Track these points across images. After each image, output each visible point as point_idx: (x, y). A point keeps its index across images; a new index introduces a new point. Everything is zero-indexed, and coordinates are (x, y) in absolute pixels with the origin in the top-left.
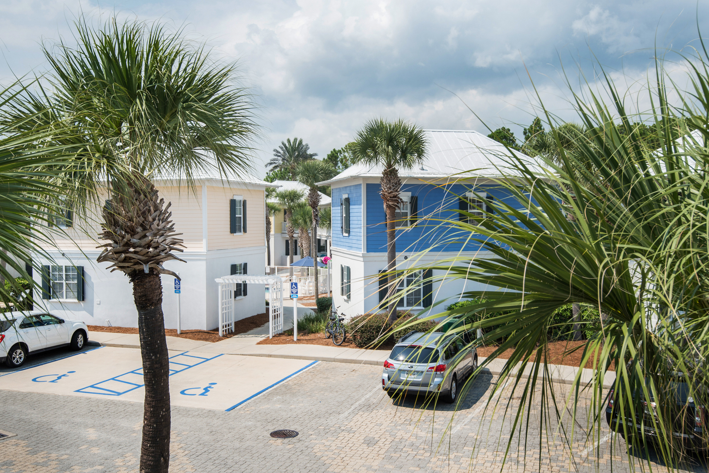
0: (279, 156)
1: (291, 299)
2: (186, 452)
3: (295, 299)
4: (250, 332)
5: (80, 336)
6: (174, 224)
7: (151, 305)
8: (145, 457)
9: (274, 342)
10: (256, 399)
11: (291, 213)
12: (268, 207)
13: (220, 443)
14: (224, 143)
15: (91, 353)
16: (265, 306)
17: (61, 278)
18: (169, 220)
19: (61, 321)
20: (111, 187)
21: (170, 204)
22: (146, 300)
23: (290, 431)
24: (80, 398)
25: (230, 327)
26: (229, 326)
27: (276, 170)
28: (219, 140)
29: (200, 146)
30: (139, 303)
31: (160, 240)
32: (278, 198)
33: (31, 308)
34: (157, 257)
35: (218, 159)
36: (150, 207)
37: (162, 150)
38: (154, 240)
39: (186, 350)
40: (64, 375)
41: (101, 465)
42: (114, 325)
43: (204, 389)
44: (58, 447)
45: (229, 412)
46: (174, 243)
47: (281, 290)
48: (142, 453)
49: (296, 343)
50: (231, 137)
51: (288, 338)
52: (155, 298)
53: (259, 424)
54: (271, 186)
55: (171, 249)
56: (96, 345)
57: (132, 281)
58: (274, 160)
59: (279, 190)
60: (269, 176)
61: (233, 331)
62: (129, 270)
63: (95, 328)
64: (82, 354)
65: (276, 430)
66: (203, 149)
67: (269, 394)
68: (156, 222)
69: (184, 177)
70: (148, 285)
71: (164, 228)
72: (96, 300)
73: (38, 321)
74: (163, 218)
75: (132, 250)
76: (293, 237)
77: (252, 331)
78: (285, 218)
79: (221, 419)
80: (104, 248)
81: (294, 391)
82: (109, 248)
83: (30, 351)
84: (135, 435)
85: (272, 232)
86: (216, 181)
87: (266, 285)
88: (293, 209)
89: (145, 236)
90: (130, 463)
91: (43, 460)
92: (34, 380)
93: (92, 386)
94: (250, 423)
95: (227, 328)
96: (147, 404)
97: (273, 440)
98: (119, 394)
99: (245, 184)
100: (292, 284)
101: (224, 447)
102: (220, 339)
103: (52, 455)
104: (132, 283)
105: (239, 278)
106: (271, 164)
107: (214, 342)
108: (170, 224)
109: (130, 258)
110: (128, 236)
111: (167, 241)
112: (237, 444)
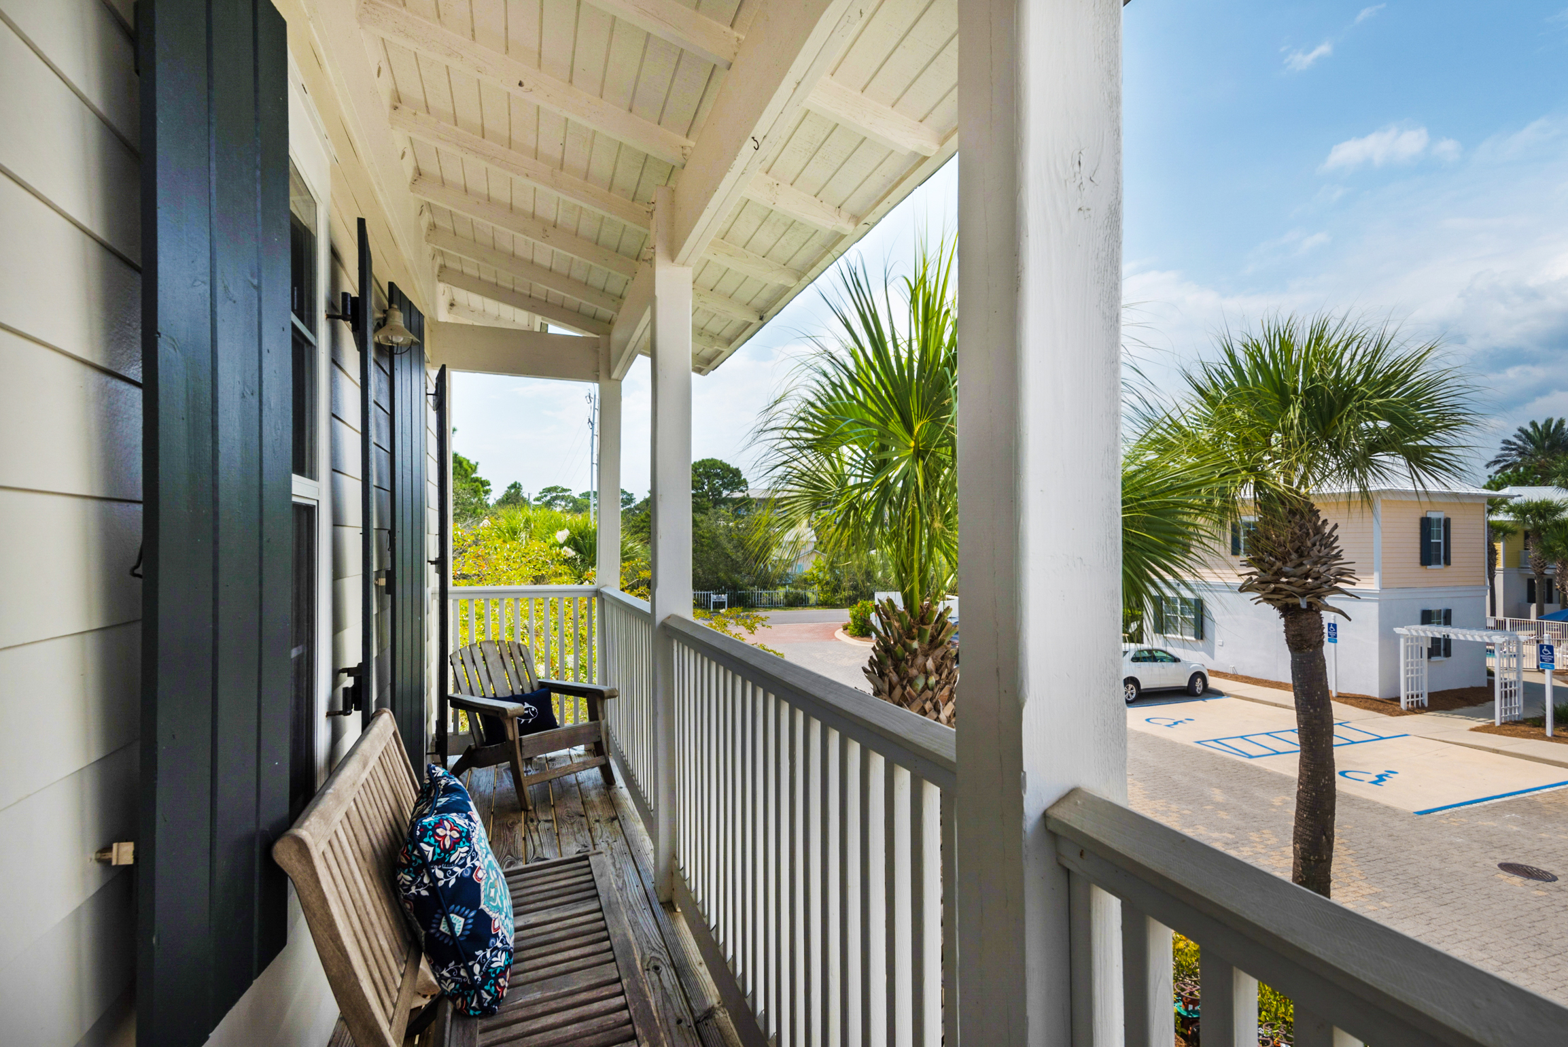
0: (1513, 450)
1: (1539, 671)
2: (1351, 852)
3: (1548, 672)
4: (1456, 711)
5: (1199, 680)
6: (1341, 551)
7: (1309, 646)
8: (1301, 829)
9: (1504, 732)
10: (1471, 809)
11: (1539, 536)
12: (1492, 527)
13: (1406, 853)
14: (1421, 443)
15: (1212, 702)
16: (1485, 677)
17: (1175, 611)
18: (1334, 545)
19: (1176, 660)
20: (1259, 509)
21: (1336, 526)
22: (1302, 640)
23: (1538, 870)
24: (1201, 751)
25: (1420, 699)
26: (1417, 696)
27: (1509, 471)
28: (1411, 441)
29: (1382, 451)
30: (1292, 643)
31: (1323, 569)
32: (1511, 514)
33: (1140, 641)
34: (1318, 590)
35: (1411, 466)
36: (1308, 530)
37: (1326, 461)
38: (1315, 569)
39: (1347, 720)
40: (1181, 722)
41: (1231, 833)
42: (1240, 673)
43: (1377, 776)
44: (1179, 800)
45: (1420, 816)
46: (1342, 574)
47: (1518, 656)
48: (1296, 823)
49: (1549, 739)
50: (1432, 434)
51: (1535, 731)
52: (1314, 639)
53: (1475, 845)
54: (1498, 496)
55: (1337, 581)
56: (1218, 694)
57: (1282, 616)
58: (1503, 456)
59: (1512, 502)
60: (1493, 481)
61: (1426, 704)
62: (1279, 604)
63: (1217, 674)
64: (1201, 702)
65: (1510, 861)
66: (1387, 455)
67: (1495, 807)
68: (1317, 547)
69: (1355, 489)
70: (1304, 623)
71: (1327, 555)
72: (1218, 641)
73: (1151, 657)
74: (1326, 543)
75: (1284, 580)
76: (1543, 574)
77: (1460, 710)
78: (1526, 545)
79: (1406, 822)
80: (1247, 577)
81: (1548, 813)
82: (1254, 577)
83: (1142, 688)
84: (1274, 810)
85: (1500, 565)
86: (1406, 493)
87: (1488, 644)
88: (1544, 530)
89: (1301, 564)
90: (1269, 842)
91: (1162, 809)
92: (1148, 720)
93: (1215, 741)
94: (1459, 840)
95: (1415, 699)
96: (1303, 766)
97: (1503, 875)
98: (1251, 757)
99: (1457, 495)
100: (1542, 647)
101: (1413, 861)
102: (1402, 713)
103: (1172, 806)
104: (1283, 619)
105: (1438, 631)
106: (1496, 462)
107: (1391, 715)
108: (1336, 551)
109: (1281, 590)
110: (1279, 564)
111: (1332, 571)
112: (1436, 864)
